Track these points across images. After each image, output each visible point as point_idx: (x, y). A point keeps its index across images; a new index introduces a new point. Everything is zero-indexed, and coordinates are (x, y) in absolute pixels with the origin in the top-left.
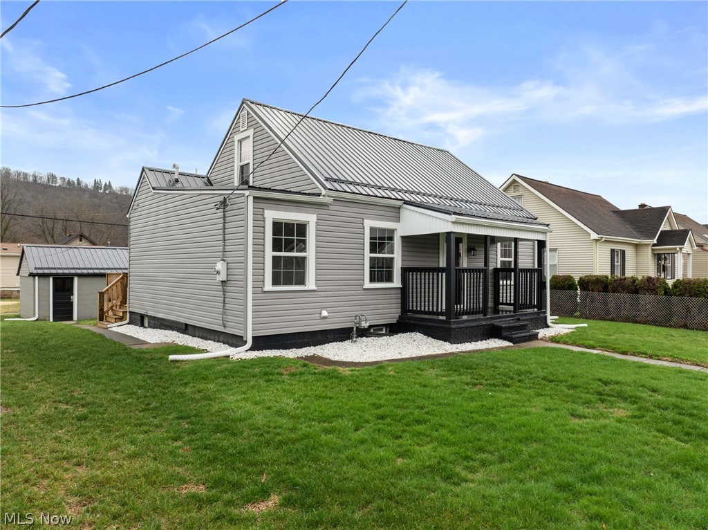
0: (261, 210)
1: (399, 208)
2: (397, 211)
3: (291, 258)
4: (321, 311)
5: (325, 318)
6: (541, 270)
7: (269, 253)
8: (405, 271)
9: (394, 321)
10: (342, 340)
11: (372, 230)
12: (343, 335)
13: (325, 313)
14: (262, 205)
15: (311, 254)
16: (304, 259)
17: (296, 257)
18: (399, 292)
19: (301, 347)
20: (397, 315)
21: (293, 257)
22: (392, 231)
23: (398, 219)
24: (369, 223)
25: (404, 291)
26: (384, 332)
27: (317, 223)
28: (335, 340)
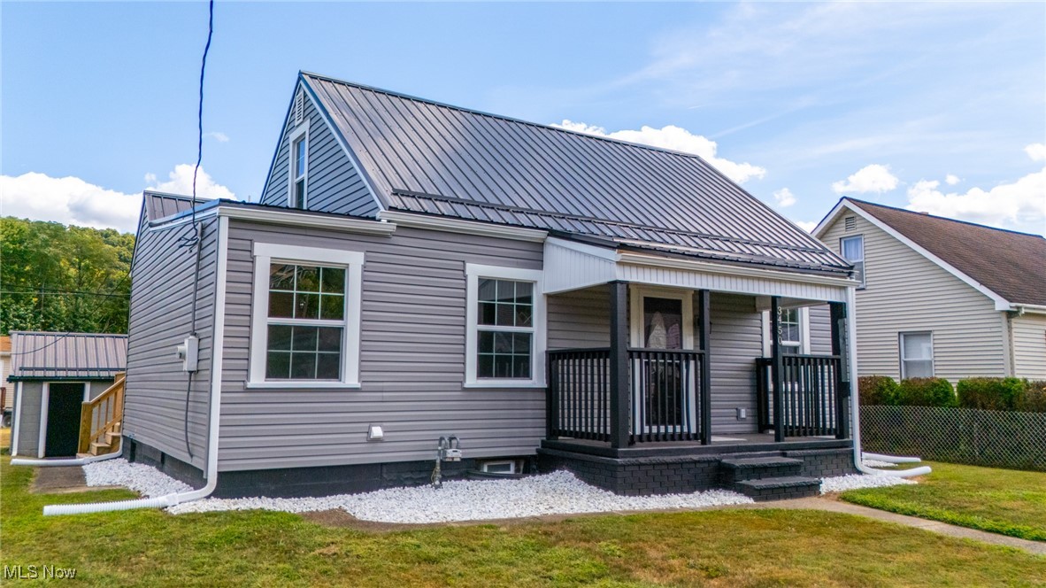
0: (249, 243)
1: (543, 244)
2: (537, 249)
3: (313, 329)
4: (370, 428)
5: (377, 440)
6: (839, 360)
7: (262, 320)
8: (553, 357)
9: (532, 451)
10: (416, 484)
11: (485, 284)
12: (417, 473)
13: (377, 432)
14: (249, 234)
15: (352, 323)
16: (339, 330)
17: (322, 329)
18: (544, 396)
19: (323, 494)
20: (539, 440)
21: (316, 328)
22: (528, 286)
23: (538, 264)
24: (476, 271)
25: (551, 393)
26: (512, 471)
27: (364, 267)
28: (400, 483)
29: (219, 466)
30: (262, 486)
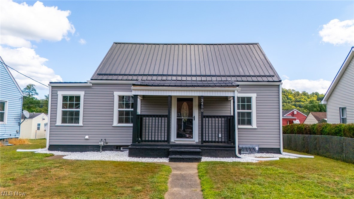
3: (72, 111)
4: (85, 136)
5: (87, 139)
7: (60, 109)
11: (121, 97)
12: (96, 148)
14: (56, 90)
15: (81, 109)
16: (79, 111)
17: (75, 111)
24: (117, 94)
27: (84, 95)
28: (94, 151)
29: (49, 143)
30: (59, 148)
